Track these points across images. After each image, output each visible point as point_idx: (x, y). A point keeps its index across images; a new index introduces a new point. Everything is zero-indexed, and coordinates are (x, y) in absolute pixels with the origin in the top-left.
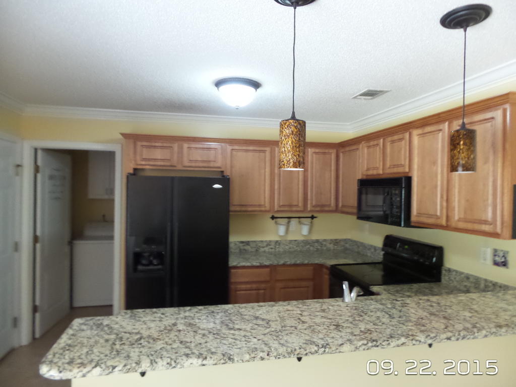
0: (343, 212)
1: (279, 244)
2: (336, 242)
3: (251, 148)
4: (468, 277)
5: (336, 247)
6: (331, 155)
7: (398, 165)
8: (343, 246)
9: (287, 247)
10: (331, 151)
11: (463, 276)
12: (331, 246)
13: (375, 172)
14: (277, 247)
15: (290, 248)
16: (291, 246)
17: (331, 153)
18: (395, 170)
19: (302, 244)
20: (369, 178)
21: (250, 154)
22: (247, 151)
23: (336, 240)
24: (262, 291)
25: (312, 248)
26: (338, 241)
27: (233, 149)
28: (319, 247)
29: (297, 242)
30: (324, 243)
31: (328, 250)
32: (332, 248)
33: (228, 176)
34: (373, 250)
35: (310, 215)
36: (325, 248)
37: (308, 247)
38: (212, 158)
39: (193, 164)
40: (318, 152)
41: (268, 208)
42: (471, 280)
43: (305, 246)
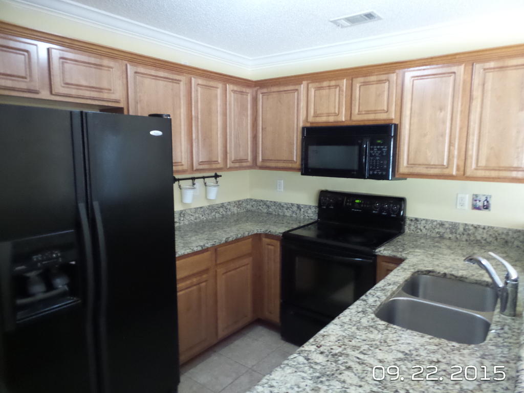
0: (262, 168)
1: (184, 215)
2: (239, 204)
3: (161, 74)
4: (442, 224)
5: (239, 210)
6: (247, 95)
7: (375, 111)
8: (245, 208)
9: (192, 218)
10: (248, 90)
11: (435, 223)
12: (235, 210)
13: (332, 119)
14: (182, 219)
15: (196, 219)
16: (197, 215)
17: (248, 93)
18: (371, 116)
19: (208, 212)
20: (315, 125)
21: (161, 83)
22: (156, 77)
23: (239, 201)
24: (204, 284)
25: (217, 215)
26: (240, 203)
27: (136, 73)
28: (224, 213)
29: (202, 210)
30: (229, 207)
31: (233, 214)
32: (236, 212)
33: (169, 116)
34: (295, 209)
35: (213, 174)
36: (229, 213)
37: (214, 213)
38: (105, 85)
39: (74, 92)
40: (236, 91)
41: (185, 167)
42: (447, 226)
43: (212, 212)
